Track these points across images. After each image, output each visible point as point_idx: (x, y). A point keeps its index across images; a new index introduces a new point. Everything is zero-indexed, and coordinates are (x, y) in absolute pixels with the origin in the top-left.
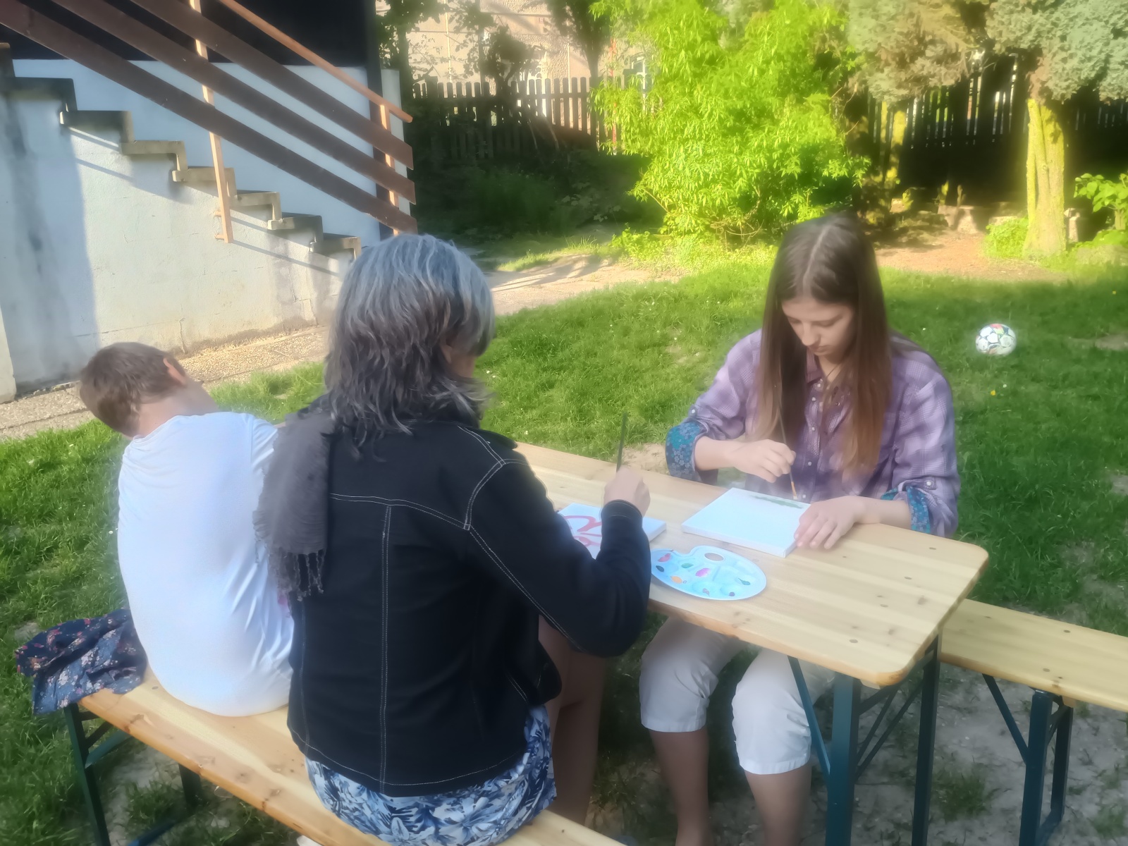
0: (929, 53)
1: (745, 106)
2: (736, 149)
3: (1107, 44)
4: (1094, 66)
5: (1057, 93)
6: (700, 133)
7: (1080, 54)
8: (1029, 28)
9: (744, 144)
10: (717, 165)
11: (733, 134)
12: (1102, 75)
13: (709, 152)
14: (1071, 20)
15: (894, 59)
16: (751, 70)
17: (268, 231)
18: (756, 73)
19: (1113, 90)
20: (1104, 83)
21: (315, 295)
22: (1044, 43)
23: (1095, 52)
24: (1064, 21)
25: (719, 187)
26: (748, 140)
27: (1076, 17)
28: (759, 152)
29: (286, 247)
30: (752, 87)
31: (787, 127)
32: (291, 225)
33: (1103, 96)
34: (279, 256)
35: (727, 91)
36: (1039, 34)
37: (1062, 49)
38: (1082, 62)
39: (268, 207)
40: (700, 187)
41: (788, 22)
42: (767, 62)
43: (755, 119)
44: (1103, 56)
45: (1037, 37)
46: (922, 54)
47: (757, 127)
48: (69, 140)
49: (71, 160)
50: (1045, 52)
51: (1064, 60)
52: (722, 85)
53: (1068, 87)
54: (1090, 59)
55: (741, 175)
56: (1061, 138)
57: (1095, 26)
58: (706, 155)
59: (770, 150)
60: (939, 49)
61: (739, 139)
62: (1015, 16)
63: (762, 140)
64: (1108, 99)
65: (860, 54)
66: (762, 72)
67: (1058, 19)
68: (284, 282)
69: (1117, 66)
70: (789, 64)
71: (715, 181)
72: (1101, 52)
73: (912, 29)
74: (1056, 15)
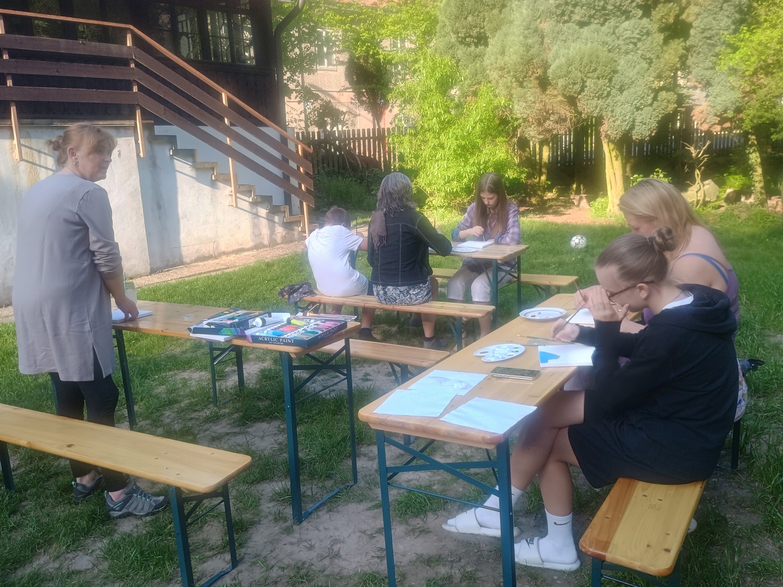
0: (551, 118)
1: (466, 144)
2: (462, 164)
3: (633, 114)
4: (627, 124)
5: (613, 136)
6: (444, 157)
7: (620, 118)
8: (596, 107)
9: (466, 161)
10: (454, 172)
11: (461, 157)
12: (632, 127)
13: (449, 166)
14: (615, 103)
15: (536, 121)
16: (468, 127)
17: (250, 202)
18: (470, 129)
19: (638, 135)
20: (634, 132)
21: (269, 233)
22: (604, 114)
23: (627, 118)
24: (612, 104)
25: (455, 182)
26: (468, 160)
27: (617, 102)
28: (474, 165)
29: (257, 209)
30: (469, 134)
31: (486, 153)
32: (259, 200)
33: (634, 138)
34: (254, 214)
35: (457, 136)
36: (601, 110)
37: (612, 116)
38: (622, 122)
39: (250, 192)
40: (446, 183)
41: (484, 105)
42: (475, 123)
43: (471, 150)
44: (631, 119)
45: (600, 111)
46: (549, 119)
47: (472, 154)
48: (173, 162)
49: (173, 170)
50: (605, 117)
51: (614, 121)
52: (454, 134)
53: (617, 134)
54: (625, 121)
55: (465, 177)
56: (619, 158)
57: (626, 106)
58: (448, 167)
59: (479, 164)
60: (556, 117)
61: (464, 159)
62: (589, 101)
63: (475, 160)
64: (637, 139)
65: (520, 119)
66: (473, 128)
67: (609, 103)
68: (255, 226)
69: (638, 124)
70: (486, 123)
71: (453, 180)
72: (630, 117)
73: (543, 108)
74: (608, 101)
